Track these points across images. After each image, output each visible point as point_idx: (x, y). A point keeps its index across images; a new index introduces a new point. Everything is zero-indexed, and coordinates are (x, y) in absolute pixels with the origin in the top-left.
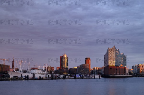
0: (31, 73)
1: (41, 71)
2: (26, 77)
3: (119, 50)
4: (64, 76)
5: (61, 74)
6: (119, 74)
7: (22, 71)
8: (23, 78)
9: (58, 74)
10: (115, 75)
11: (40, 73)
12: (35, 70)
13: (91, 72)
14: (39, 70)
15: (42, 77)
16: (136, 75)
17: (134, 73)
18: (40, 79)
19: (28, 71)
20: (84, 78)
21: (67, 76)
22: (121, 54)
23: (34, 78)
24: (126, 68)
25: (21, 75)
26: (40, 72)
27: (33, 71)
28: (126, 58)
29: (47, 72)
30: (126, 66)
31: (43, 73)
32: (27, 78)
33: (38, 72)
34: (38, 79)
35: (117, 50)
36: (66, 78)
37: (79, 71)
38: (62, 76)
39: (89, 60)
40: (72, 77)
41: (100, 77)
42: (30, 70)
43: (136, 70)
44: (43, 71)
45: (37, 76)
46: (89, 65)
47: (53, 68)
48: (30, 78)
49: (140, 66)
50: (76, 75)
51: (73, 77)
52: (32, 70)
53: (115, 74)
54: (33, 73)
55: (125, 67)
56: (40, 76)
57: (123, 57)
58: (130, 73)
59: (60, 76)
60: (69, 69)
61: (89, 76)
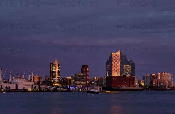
0: (13, 83)
1: (26, 81)
2: (7, 88)
3: (125, 55)
4: (55, 88)
5: (50, 86)
6: (126, 87)
7: (2, 80)
8: (3, 90)
9: (47, 85)
10: (121, 88)
11: (25, 84)
12: (18, 80)
13: (89, 84)
14: (23, 80)
15: (26, 89)
16: (147, 87)
17: (146, 85)
18: (25, 90)
19: (9, 81)
20: (80, 90)
21: (58, 88)
22: (129, 60)
23: (18, 89)
24: (135, 78)
25: (1, 86)
26: (24, 82)
27: (16, 81)
28: (135, 65)
29: (33, 82)
30: (135, 76)
31: (29, 83)
32: (8, 90)
33: (22, 82)
34: (22, 91)
35: (124, 55)
36: (57, 90)
37: (74, 82)
38: (52, 88)
39: (87, 68)
40: (64, 89)
41: (101, 90)
42: (13, 80)
43: (149, 81)
44: (29, 82)
45: (20, 87)
46: (86, 74)
47: (41, 77)
48: (12, 89)
49: (153, 76)
50: (70, 87)
51: (66, 89)
52: (14, 80)
53: (120, 86)
54: (16, 83)
55: (133, 77)
56: (24, 88)
57: (130, 65)
58: (140, 86)
59: (49, 87)
60: (61, 79)
61: (86, 88)
